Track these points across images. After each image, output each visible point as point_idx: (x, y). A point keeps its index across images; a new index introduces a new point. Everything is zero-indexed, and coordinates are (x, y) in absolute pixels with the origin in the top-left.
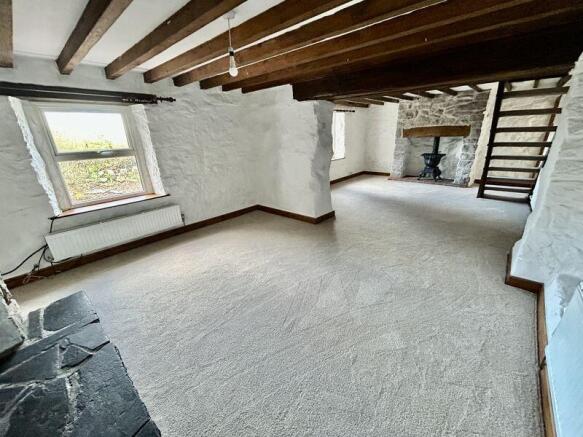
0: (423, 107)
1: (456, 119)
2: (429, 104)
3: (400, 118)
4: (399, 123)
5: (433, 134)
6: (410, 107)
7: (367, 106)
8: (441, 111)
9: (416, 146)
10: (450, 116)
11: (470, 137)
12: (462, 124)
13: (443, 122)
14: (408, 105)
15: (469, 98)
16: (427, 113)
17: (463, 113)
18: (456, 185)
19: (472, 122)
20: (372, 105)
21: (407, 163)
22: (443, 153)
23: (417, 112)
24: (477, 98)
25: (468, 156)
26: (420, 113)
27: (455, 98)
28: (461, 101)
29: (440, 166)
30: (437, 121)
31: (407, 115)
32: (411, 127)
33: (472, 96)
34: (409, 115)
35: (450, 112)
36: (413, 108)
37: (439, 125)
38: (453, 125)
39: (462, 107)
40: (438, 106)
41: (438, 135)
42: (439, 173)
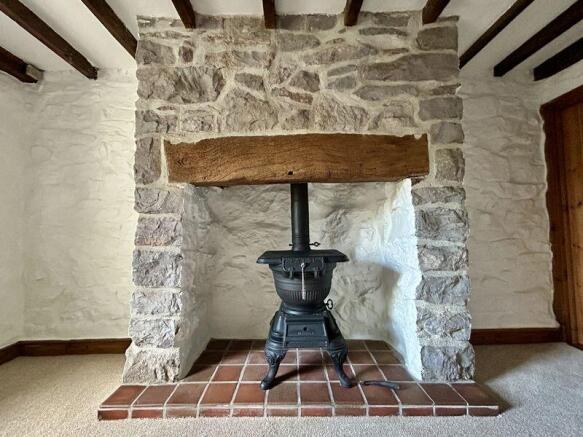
0: (242, 58)
1: (373, 110)
2: (262, 48)
4: (144, 117)
6: (187, 55)
8: (310, 79)
9: (230, 230)
10: (348, 99)
12: (393, 128)
13: (328, 117)
14: (176, 45)
16: (256, 82)
17: (394, 91)
19: (428, 125)
21: (201, 293)
23: (219, 81)
24: (419, 46)
26: (230, 84)
27: (353, 36)
28: (375, 50)
30: (304, 115)
31: (179, 83)
32: (202, 136)
33: (403, 34)
34: (188, 87)
35: (345, 84)
36: (197, 60)
38: (365, 131)
40: (296, 59)
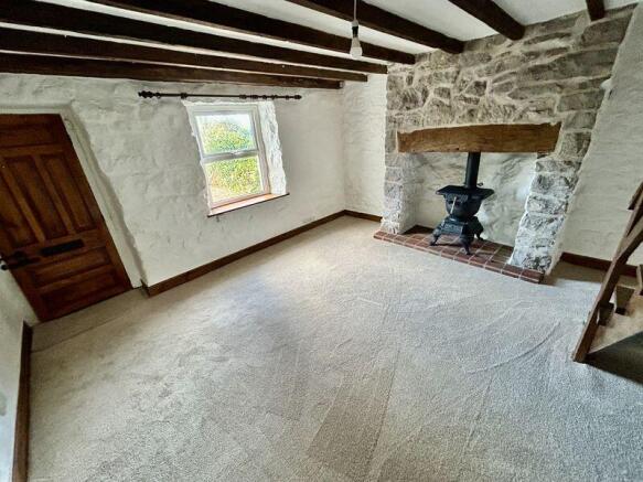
0: (439, 77)
1: (520, 105)
2: (452, 70)
3: (390, 108)
4: (390, 120)
5: (462, 146)
6: (410, 80)
7: (336, 86)
8: (480, 86)
9: (433, 168)
10: (503, 99)
11: (555, 156)
12: (535, 119)
13: (487, 114)
14: (405, 75)
15: (558, 43)
16: (445, 92)
18: (513, 271)
19: (564, 115)
20: (348, 83)
21: (413, 202)
22: (486, 185)
23: (425, 93)
24: (584, 42)
25: (547, 204)
26: (432, 95)
27: (518, 48)
28: (536, 55)
29: (481, 215)
30: (471, 113)
31: (405, 99)
32: (415, 128)
33: (566, 36)
34: (409, 101)
35: (501, 89)
36: (415, 83)
37: (477, 123)
38: (511, 122)
39: (536, 71)
40: (473, 73)
41: (475, 147)
42: (480, 229)
